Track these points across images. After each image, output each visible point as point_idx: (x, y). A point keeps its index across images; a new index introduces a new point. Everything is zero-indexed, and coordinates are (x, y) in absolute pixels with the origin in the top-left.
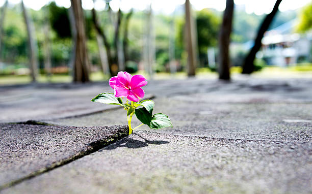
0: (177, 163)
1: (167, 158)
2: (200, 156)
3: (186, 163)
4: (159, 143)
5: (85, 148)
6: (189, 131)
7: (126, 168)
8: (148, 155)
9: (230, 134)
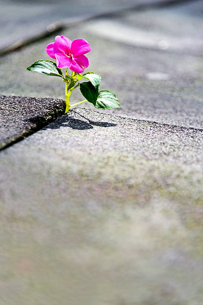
0: (127, 147)
1: (116, 142)
2: (149, 143)
3: (136, 148)
4: (104, 125)
5: (27, 125)
6: (133, 111)
7: (80, 148)
8: (96, 138)
9: (186, 119)
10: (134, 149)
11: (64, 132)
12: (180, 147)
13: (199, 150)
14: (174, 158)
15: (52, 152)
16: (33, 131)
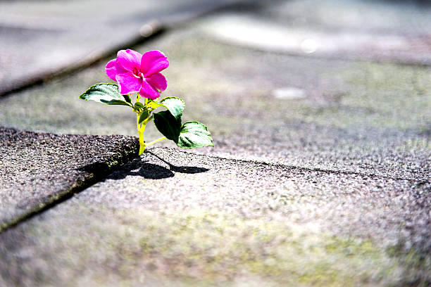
0: (218, 201)
1: (205, 194)
2: (252, 194)
3: (231, 202)
4: (192, 170)
5: (80, 176)
6: (242, 146)
7: (151, 206)
8: (177, 190)
9: (316, 155)
10: (229, 205)
11: (133, 183)
12: (296, 198)
13: (321, 201)
14: (284, 214)
15: (109, 213)
16: (88, 183)
